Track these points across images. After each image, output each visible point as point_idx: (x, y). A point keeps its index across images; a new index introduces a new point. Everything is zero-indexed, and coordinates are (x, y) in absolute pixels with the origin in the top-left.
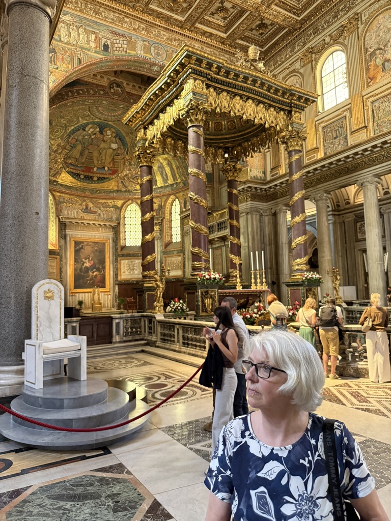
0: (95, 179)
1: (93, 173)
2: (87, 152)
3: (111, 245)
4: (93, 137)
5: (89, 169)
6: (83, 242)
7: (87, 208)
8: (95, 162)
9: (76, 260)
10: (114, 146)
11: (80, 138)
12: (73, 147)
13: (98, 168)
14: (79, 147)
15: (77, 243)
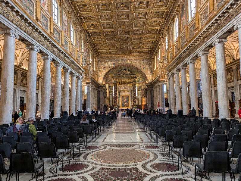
3: (130, 96)
7: (125, 87)
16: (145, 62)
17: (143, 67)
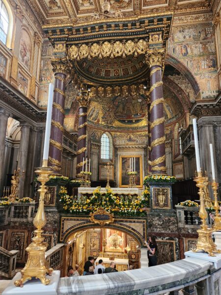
0: (134, 121)
1: (132, 118)
2: (126, 108)
3: (143, 159)
4: (127, 98)
5: (129, 117)
6: (126, 158)
7: (130, 138)
8: (132, 112)
9: (123, 169)
10: (140, 100)
11: (120, 101)
12: (118, 106)
13: (134, 115)
14: (121, 106)
15: (123, 159)
16: (187, 37)
17: (184, 51)
